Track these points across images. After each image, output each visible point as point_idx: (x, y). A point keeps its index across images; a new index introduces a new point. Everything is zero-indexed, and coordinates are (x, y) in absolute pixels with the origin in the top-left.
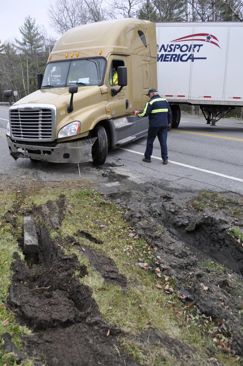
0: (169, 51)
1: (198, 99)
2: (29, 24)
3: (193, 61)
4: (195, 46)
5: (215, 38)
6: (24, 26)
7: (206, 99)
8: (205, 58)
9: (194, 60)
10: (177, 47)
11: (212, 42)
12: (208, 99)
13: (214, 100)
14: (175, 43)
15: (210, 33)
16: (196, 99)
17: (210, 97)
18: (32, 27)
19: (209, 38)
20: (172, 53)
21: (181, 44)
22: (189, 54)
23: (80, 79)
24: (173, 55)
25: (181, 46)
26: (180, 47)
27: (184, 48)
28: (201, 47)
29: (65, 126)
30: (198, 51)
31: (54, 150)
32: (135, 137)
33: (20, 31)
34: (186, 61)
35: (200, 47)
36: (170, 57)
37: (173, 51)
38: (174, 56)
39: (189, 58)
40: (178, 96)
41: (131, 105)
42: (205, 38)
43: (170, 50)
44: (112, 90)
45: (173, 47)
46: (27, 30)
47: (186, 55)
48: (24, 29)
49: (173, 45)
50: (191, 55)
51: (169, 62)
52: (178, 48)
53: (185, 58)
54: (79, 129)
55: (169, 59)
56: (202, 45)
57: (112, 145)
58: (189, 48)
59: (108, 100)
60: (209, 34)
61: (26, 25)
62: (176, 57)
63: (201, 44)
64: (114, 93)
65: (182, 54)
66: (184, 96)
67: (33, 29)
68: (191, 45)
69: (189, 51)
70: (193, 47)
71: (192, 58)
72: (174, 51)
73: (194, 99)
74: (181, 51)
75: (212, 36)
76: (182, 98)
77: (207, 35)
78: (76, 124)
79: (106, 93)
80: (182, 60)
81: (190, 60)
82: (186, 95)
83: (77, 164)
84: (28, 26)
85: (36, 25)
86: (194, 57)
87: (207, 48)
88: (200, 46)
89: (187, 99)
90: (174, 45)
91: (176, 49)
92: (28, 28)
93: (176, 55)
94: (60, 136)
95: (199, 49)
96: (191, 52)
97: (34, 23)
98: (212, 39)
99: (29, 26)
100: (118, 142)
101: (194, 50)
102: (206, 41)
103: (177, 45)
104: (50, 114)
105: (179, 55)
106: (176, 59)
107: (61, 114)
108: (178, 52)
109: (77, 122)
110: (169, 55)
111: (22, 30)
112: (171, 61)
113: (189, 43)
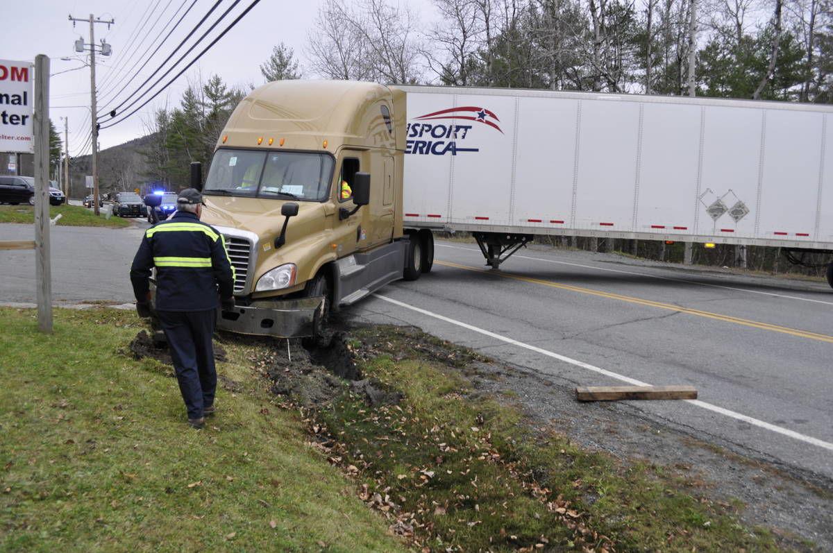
0: (411, 136)
1: (466, 222)
2: (281, 57)
3: (454, 154)
4: (458, 128)
5: (493, 115)
6: (270, 63)
7: (480, 222)
8: (477, 150)
9: (457, 152)
10: (426, 128)
11: (488, 123)
12: (484, 222)
13: (493, 224)
14: (421, 122)
15: (484, 107)
16: (462, 222)
17: (487, 219)
18: (287, 64)
19: (482, 115)
20: (416, 138)
21: (434, 123)
22: (447, 141)
23: (284, 186)
24: (418, 143)
25: (433, 127)
26: (432, 130)
27: (439, 131)
28: (468, 130)
29: (268, 272)
30: (463, 137)
31: (246, 312)
32: (368, 292)
33: (263, 70)
34: (443, 153)
35: (466, 130)
36: (413, 145)
37: (418, 135)
38: (421, 145)
39: (447, 149)
40: (429, 216)
41: (364, 234)
42: (475, 114)
43: (413, 133)
44: (340, 209)
45: (418, 129)
46: (275, 69)
47: (442, 143)
48: (270, 68)
49: (418, 125)
50: (450, 144)
51: (411, 155)
52: (427, 131)
53: (439, 148)
54: (294, 276)
55: (412, 150)
56: (470, 127)
57: (334, 306)
58: (447, 132)
59: (333, 227)
60: (481, 109)
61: (274, 60)
62: (424, 146)
63: (468, 125)
64: (343, 215)
65: (435, 141)
66: (439, 216)
67: (288, 68)
68: (451, 127)
69: (448, 137)
70: (454, 129)
71: (452, 148)
72: (421, 135)
73: (457, 222)
74: (434, 135)
75: (487, 112)
76: (437, 220)
77: (480, 109)
78: (289, 269)
79: (332, 215)
80: (434, 152)
81: (449, 153)
82: (444, 215)
83: (286, 339)
84: (278, 61)
85: (293, 61)
86: (457, 147)
87: (479, 133)
88: (466, 128)
89: (446, 221)
90: (421, 126)
91: (424, 132)
92: (277, 65)
93: (424, 143)
94: (260, 288)
95: (465, 134)
96: (451, 139)
97: (290, 57)
98: (487, 118)
99: (281, 62)
100: (343, 299)
101: (456, 135)
102: (479, 120)
103: (426, 125)
104: (248, 248)
105: (430, 143)
106: (425, 149)
107: (265, 250)
108: (427, 137)
109: (290, 266)
110: (412, 142)
111: (265, 70)
112: (414, 152)
113: (447, 123)
